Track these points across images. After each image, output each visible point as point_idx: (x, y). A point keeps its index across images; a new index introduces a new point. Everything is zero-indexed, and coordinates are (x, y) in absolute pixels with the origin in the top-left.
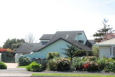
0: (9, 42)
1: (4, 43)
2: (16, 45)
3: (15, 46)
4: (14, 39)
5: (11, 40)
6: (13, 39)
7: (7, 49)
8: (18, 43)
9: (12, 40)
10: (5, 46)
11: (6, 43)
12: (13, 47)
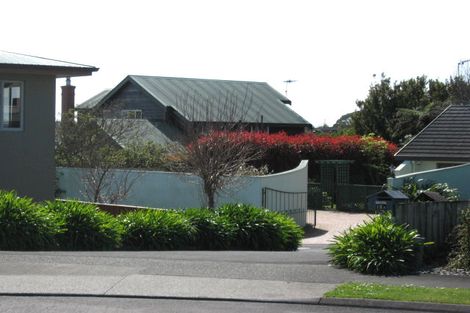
0: (383, 97)
1: (360, 104)
2: (421, 114)
3: (415, 118)
4: (411, 82)
5: (397, 87)
6: (407, 79)
7: (364, 138)
8: (432, 104)
9: (404, 84)
10: (362, 122)
11: (368, 101)
12: (404, 126)
